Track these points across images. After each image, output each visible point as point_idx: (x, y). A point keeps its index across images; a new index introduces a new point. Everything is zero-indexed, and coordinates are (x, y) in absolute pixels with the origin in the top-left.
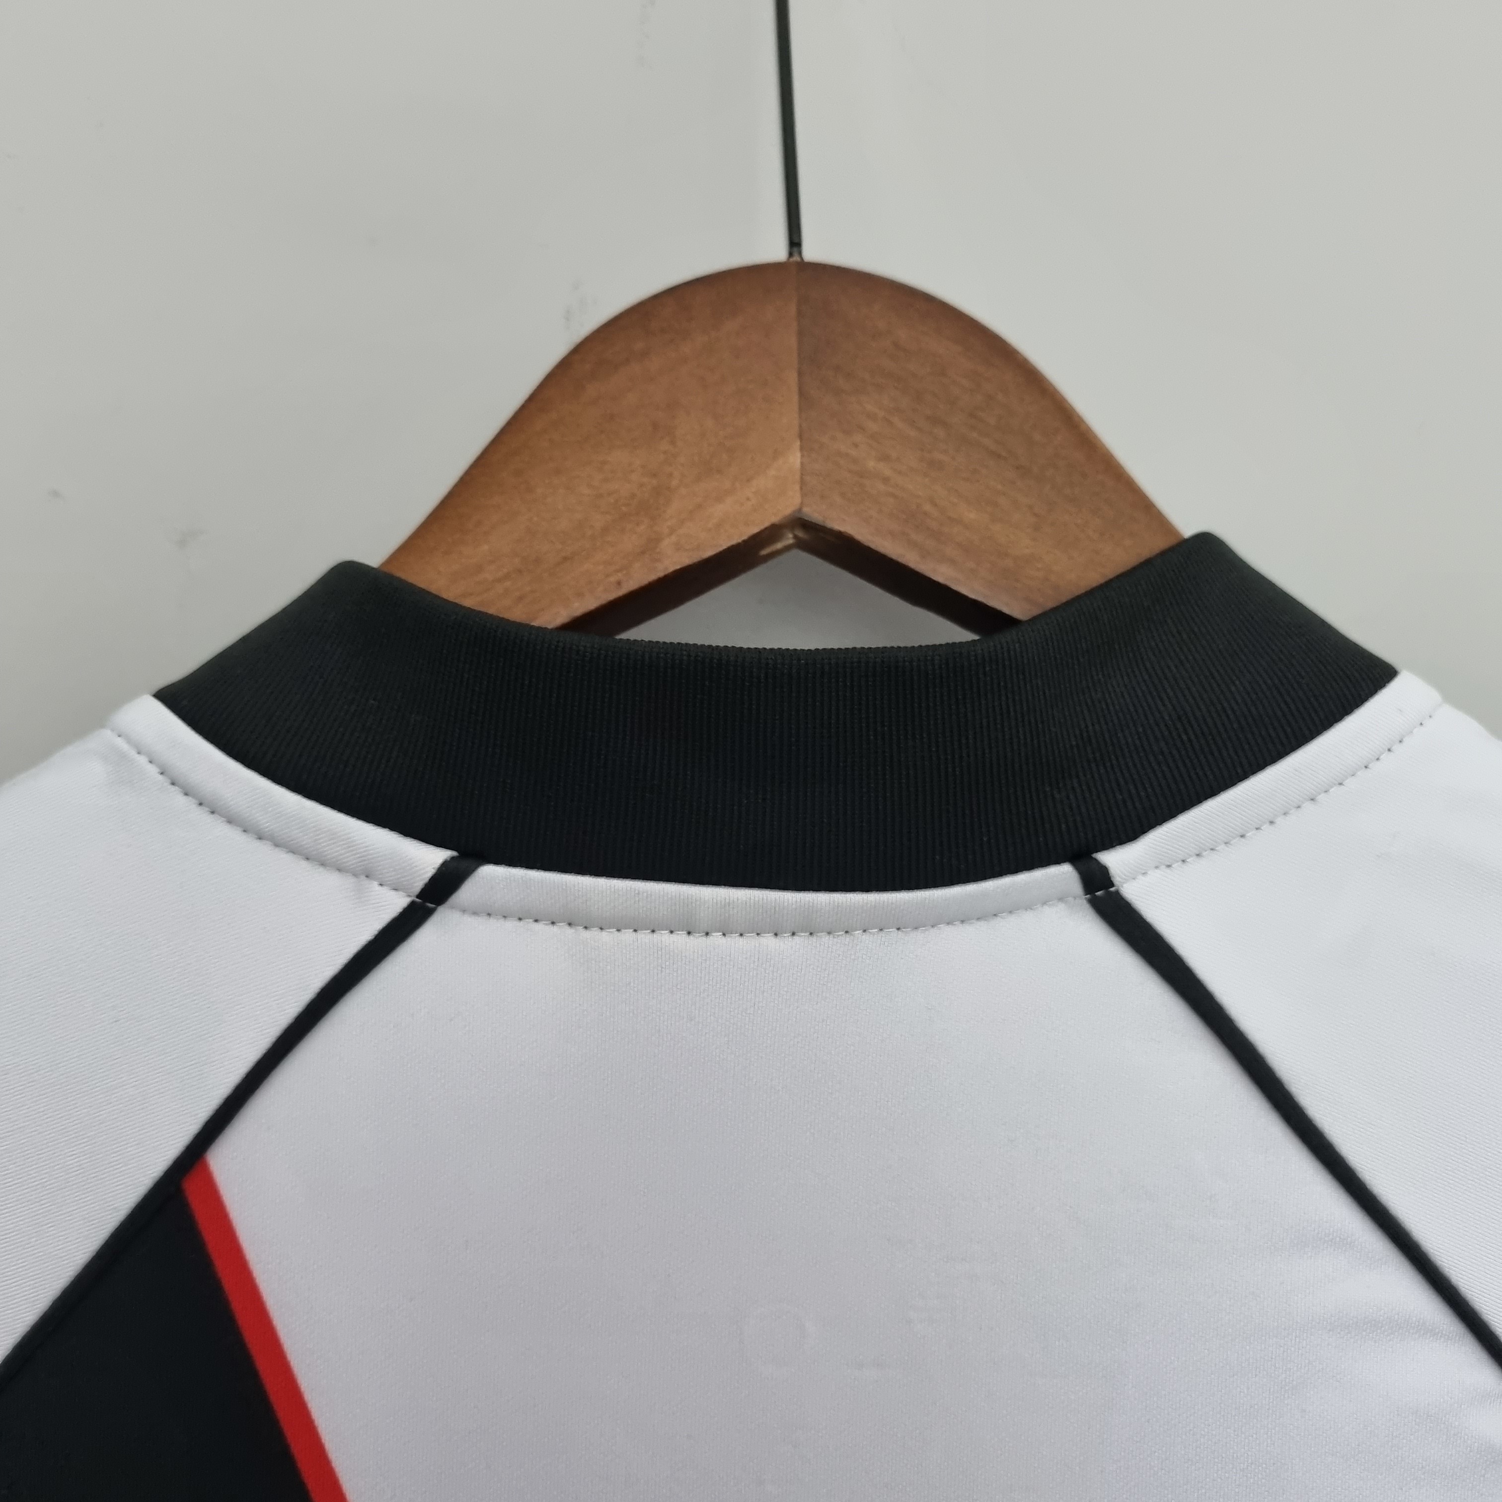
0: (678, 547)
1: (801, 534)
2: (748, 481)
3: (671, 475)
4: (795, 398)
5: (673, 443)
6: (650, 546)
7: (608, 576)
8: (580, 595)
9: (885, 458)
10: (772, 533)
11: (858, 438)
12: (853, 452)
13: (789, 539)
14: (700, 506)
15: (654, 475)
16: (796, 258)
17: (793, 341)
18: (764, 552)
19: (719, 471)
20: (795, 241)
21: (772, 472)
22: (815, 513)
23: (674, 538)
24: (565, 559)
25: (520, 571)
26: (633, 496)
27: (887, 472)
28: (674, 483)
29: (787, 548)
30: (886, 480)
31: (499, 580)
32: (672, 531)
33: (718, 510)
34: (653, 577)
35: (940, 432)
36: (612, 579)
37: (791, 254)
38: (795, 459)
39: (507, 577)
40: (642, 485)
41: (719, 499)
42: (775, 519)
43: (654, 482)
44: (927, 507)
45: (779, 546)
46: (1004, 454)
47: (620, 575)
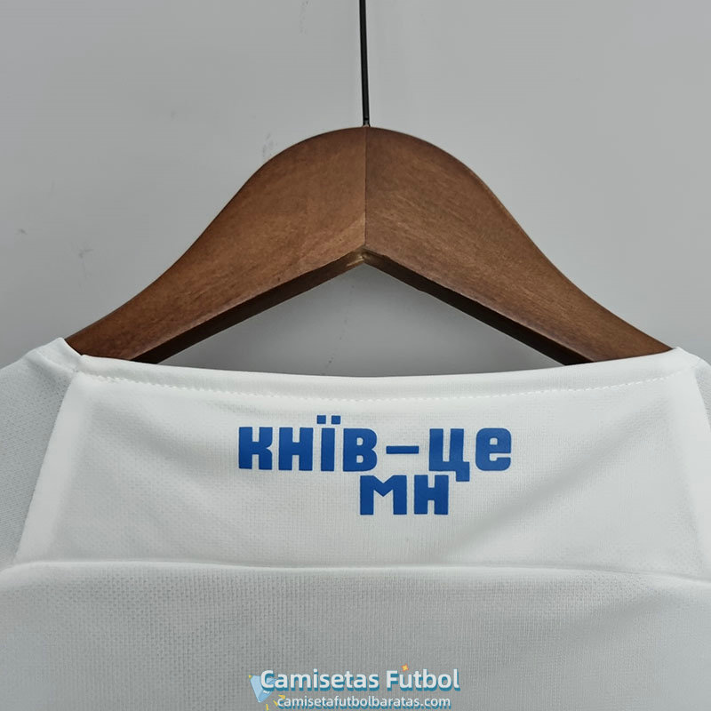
0: (307, 262)
1: (365, 257)
2: (342, 231)
3: (304, 228)
4: (364, 192)
5: (306, 213)
6: (294, 262)
7: (274, 276)
8: (260, 284)
9: (405, 221)
10: (352, 256)
11: (393, 211)
12: (390, 218)
13: (360, 258)
14: (317, 243)
15: (296, 229)
16: (367, 125)
17: (364, 165)
18: (348, 265)
19: (327, 227)
20: (366, 118)
21: (352, 228)
22: (371, 247)
23: (305, 258)
24: (254, 268)
25: (232, 273)
26: (286, 238)
27: (407, 228)
28: (306, 232)
29: (360, 263)
30: (406, 232)
31: (223, 277)
32: (304, 255)
33: (327, 245)
34: (295, 276)
35: (433, 209)
36: (276, 277)
37: (364, 124)
38: (363, 221)
39: (227, 275)
40: (291, 233)
41: (327, 240)
42: (354, 250)
43: (297, 231)
44: (426, 244)
45: (357, 262)
46: (463, 219)
47: (279, 276)
